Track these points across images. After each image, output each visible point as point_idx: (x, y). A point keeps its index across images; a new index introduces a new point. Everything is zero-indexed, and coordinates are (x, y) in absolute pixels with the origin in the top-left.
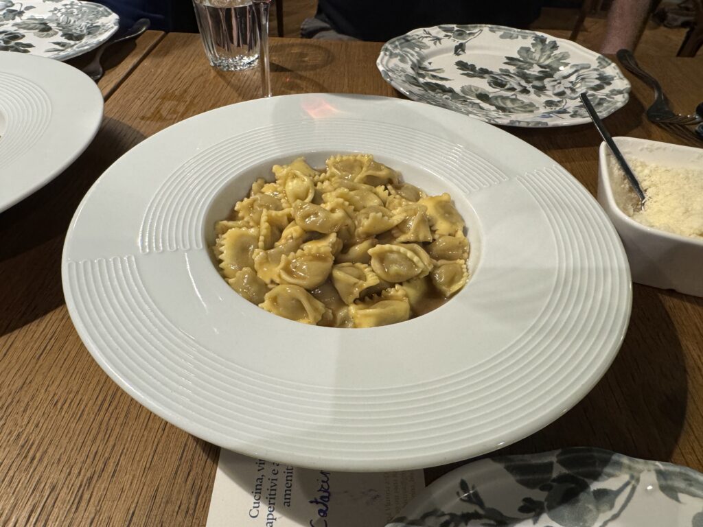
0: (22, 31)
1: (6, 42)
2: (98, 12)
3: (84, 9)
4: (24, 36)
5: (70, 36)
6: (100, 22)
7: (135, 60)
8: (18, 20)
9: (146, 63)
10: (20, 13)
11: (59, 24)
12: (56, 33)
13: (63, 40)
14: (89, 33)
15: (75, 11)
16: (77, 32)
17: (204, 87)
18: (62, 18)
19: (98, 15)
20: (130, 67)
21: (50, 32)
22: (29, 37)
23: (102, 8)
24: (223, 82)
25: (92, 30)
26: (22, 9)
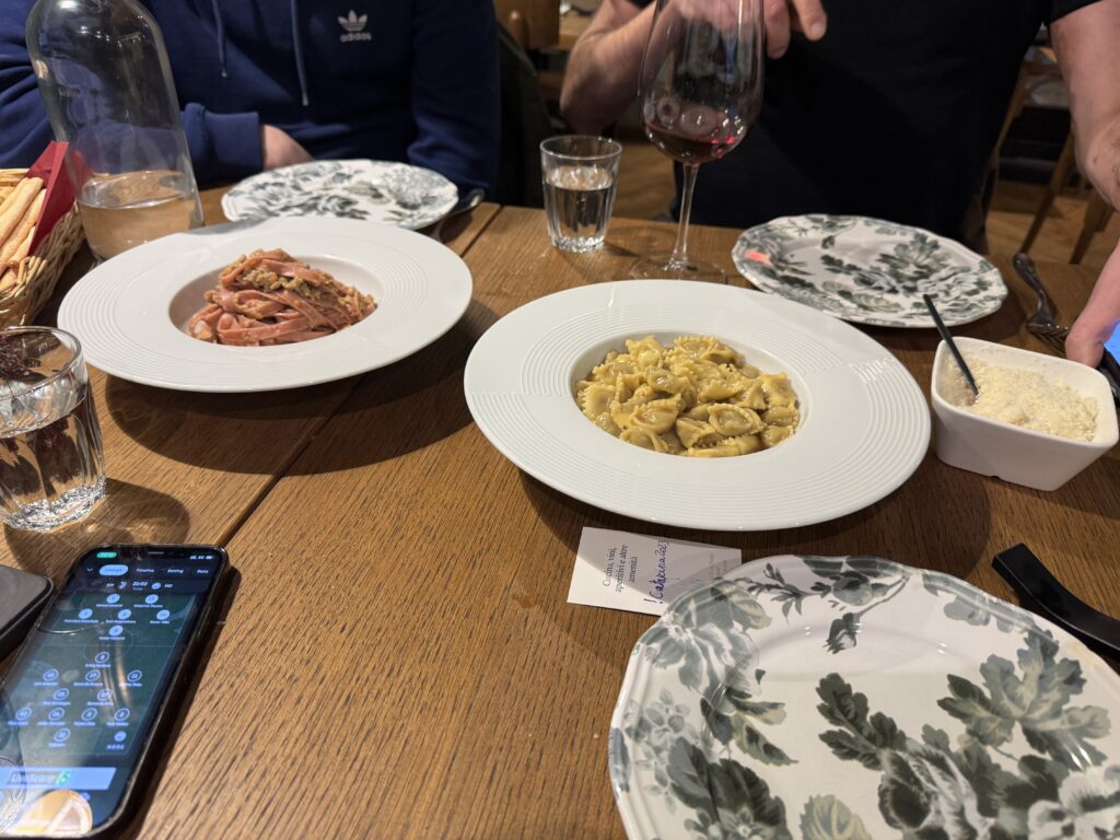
0: (353, 197)
1: (341, 207)
2: (433, 181)
3: (417, 176)
4: (356, 203)
5: (405, 205)
6: (436, 192)
7: (473, 235)
8: (346, 183)
9: (484, 238)
10: (349, 177)
11: (390, 191)
12: (389, 201)
13: (399, 209)
14: (425, 203)
15: (408, 179)
16: (410, 200)
17: (547, 267)
18: (393, 185)
19: (432, 184)
20: (469, 241)
21: (384, 200)
22: (363, 203)
23: (437, 177)
24: (566, 264)
25: (428, 200)
26: (352, 173)
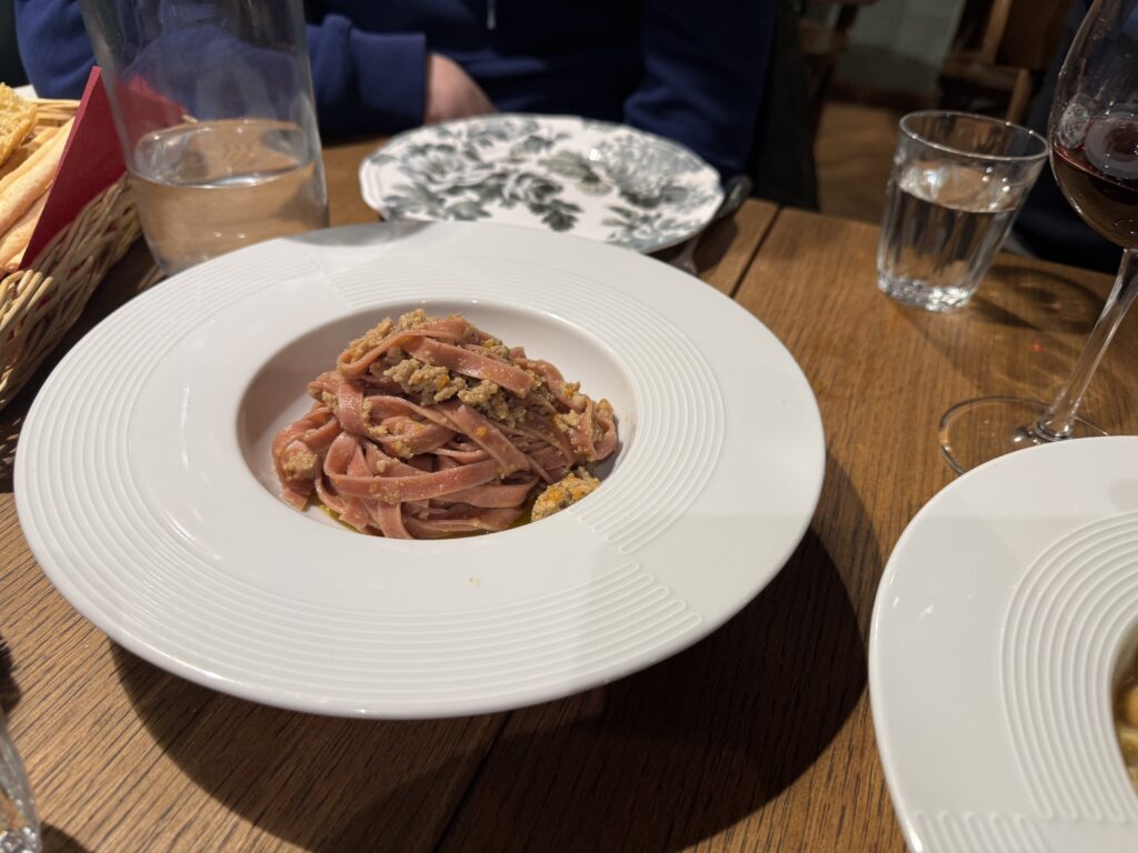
0: (556, 178)
2: (676, 161)
3: (651, 151)
4: (560, 189)
5: (634, 198)
6: (685, 179)
7: (744, 259)
8: (544, 154)
9: (761, 266)
10: (549, 144)
11: (609, 171)
12: (608, 190)
13: (623, 203)
14: (669, 200)
15: (637, 154)
19: (677, 166)
21: (600, 186)
22: (571, 191)
23: (683, 154)
25: (671, 194)
